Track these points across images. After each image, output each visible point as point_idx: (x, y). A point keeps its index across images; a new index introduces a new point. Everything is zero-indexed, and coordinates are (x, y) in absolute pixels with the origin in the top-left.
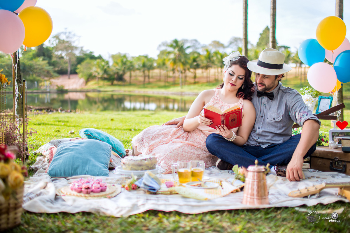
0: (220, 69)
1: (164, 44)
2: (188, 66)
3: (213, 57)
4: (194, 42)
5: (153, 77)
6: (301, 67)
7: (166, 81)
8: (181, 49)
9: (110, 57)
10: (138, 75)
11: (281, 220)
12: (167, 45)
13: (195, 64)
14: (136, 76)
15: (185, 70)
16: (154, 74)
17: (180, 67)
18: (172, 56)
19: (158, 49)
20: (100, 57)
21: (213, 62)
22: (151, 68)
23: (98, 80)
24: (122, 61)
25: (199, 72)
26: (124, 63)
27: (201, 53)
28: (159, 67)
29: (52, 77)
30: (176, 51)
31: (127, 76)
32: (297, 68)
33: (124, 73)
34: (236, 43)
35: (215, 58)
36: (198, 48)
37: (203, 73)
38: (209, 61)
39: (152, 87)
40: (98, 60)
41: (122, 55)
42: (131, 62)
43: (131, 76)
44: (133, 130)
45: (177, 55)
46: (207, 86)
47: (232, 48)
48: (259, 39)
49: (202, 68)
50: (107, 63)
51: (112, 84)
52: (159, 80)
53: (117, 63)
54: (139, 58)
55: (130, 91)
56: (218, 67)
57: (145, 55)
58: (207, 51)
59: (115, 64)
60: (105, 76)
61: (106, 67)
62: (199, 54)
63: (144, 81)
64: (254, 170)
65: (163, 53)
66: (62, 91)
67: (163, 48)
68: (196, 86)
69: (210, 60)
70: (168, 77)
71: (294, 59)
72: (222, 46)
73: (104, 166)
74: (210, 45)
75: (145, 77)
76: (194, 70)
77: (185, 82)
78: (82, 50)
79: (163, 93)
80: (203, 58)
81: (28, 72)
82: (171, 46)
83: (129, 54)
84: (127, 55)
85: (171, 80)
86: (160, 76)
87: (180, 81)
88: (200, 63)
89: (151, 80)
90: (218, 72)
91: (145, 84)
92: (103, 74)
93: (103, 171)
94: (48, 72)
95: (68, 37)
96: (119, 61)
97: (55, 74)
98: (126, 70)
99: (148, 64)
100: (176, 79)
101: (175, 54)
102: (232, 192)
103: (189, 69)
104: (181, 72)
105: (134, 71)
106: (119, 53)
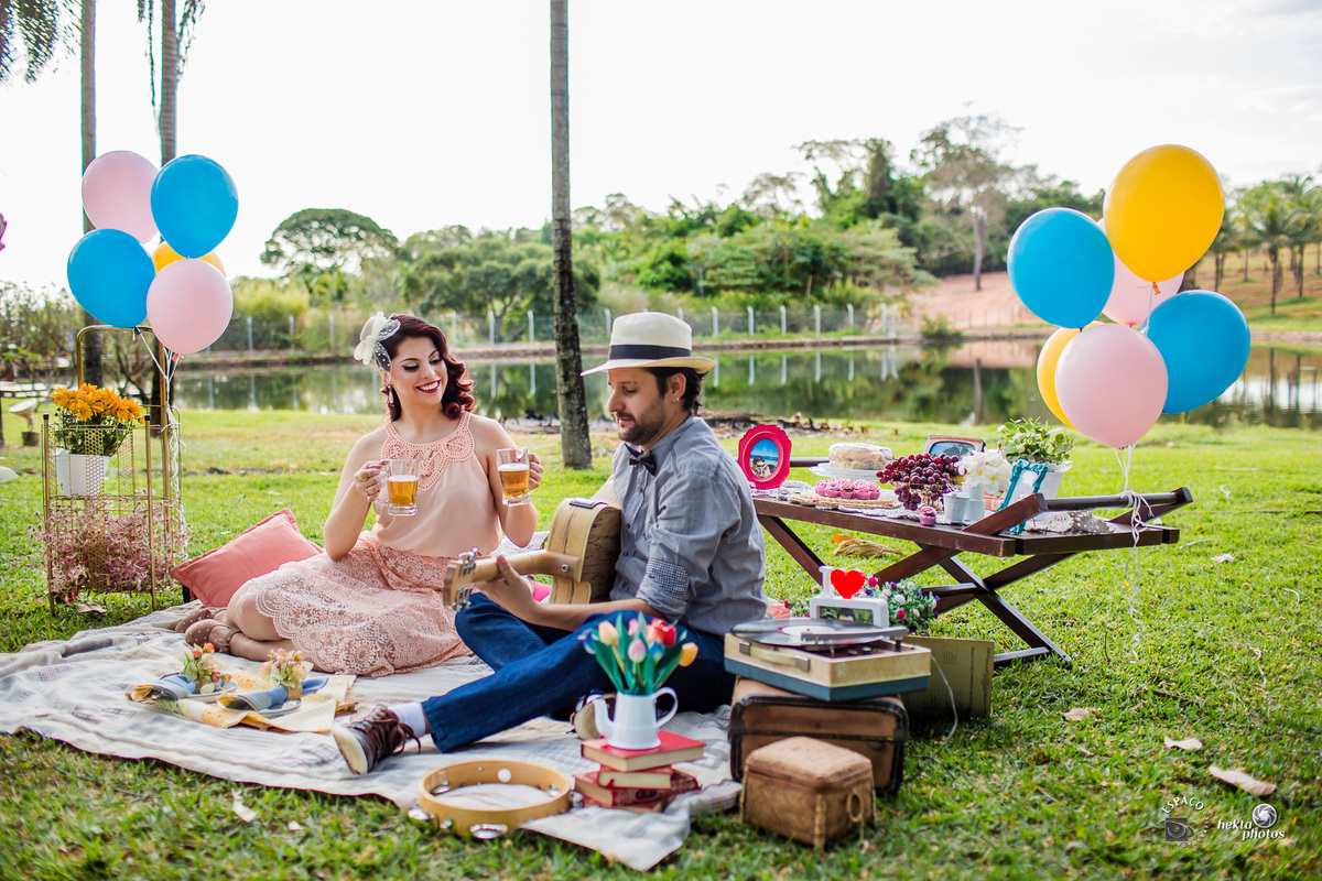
10: (1252, 265)
14: (1244, 271)
29: (910, 282)
39: (1311, 315)
63: (1275, 289)
66: (940, 339)
78: (1032, 178)
81: (829, 271)
94: (898, 268)
95: (974, 134)
97: (924, 275)
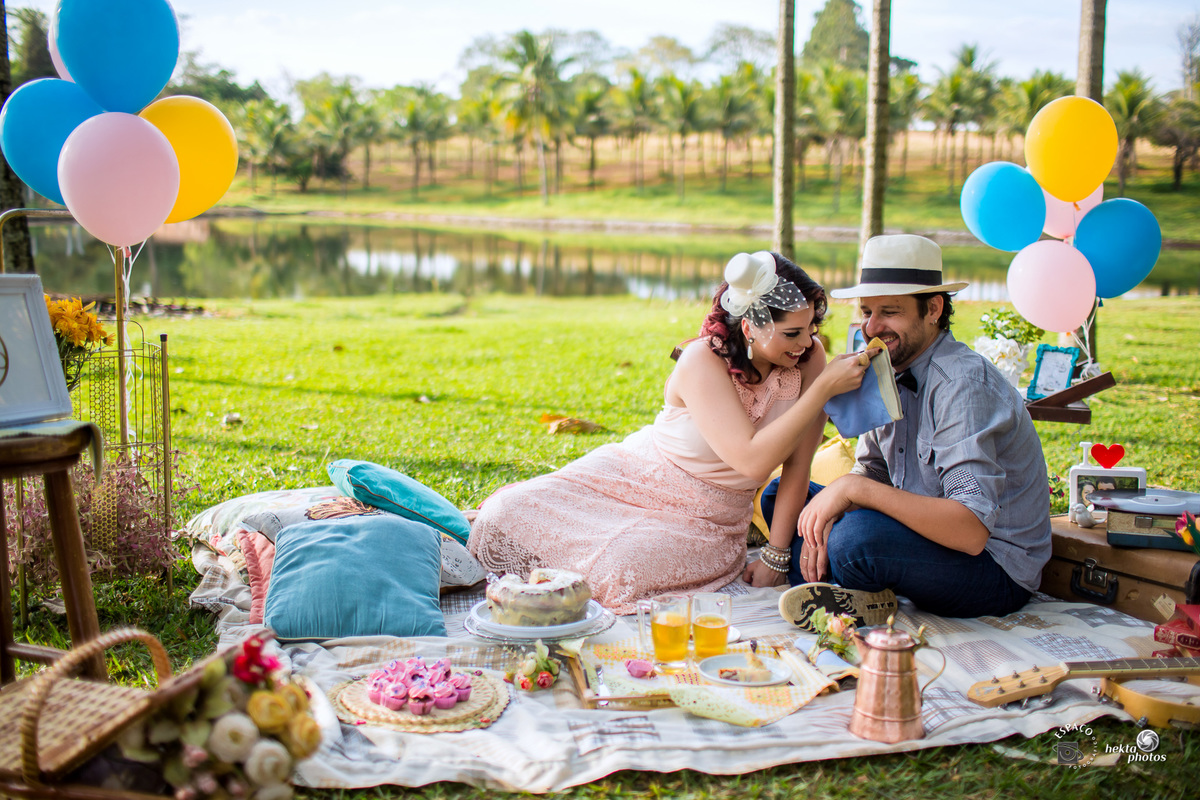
0: (677, 140)
1: (483, 46)
2: (568, 128)
3: (654, 94)
4: (589, 40)
5: (444, 164)
6: (952, 132)
7: (491, 180)
8: (546, 69)
9: (291, 91)
10: (394, 156)
11: (962, 787)
12: (494, 52)
13: (592, 118)
14: (385, 160)
15: (558, 142)
16: (451, 154)
17: (541, 132)
18: (513, 92)
19: (461, 64)
20: (256, 93)
21: (655, 115)
22: (437, 132)
23: (254, 175)
24: (337, 108)
25: (606, 147)
26: (344, 116)
27: (613, 80)
28: (467, 128)
30: (528, 74)
31: (354, 161)
32: (941, 135)
33: (345, 149)
34: (732, 44)
35: (660, 101)
36: (604, 63)
37: (618, 148)
38: (641, 109)
39: (445, 201)
40: (252, 104)
41: (336, 84)
42: (369, 112)
43: (368, 161)
44: (423, 399)
45: (529, 86)
46: (633, 195)
47: (719, 62)
48: (810, 30)
49: (617, 134)
50: (284, 114)
51: (304, 190)
52: (469, 176)
53: (320, 116)
54: (396, 96)
55: (367, 215)
56: (670, 133)
57: (418, 86)
58: (635, 74)
59: (313, 119)
60: (280, 160)
61: (279, 129)
62: (607, 85)
63: (416, 178)
64: (883, 646)
65: (479, 77)
67: (480, 61)
68: (596, 197)
69: (645, 107)
70: (496, 162)
71: (930, 107)
72: (686, 54)
73: (429, 603)
74: (644, 51)
75: (418, 162)
76: (590, 142)
77: (557, 183)
78: (191, 65)
79: (483, 222)
80: (618, 98)
82: (511, 56)
83: (359, 79)
84: (356, 87)
85: (507, 174)
86: (471, 160)
87: (540, 177)
88: (608, 114)
89: (439, 174)
90: (671, 147)
91: (421, 186)
92: (272, 153)
93: (430, 617)
96: (326, 107)
98: (351, 141)
99: (429, 116)
100: (528, 172)
101: (524, 85)
102: (819, 695)
103: (570, 138)
104: (546, 149)
105: (379, 142)
106: (326, 75)
